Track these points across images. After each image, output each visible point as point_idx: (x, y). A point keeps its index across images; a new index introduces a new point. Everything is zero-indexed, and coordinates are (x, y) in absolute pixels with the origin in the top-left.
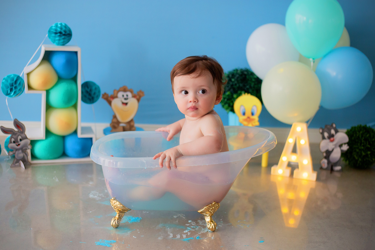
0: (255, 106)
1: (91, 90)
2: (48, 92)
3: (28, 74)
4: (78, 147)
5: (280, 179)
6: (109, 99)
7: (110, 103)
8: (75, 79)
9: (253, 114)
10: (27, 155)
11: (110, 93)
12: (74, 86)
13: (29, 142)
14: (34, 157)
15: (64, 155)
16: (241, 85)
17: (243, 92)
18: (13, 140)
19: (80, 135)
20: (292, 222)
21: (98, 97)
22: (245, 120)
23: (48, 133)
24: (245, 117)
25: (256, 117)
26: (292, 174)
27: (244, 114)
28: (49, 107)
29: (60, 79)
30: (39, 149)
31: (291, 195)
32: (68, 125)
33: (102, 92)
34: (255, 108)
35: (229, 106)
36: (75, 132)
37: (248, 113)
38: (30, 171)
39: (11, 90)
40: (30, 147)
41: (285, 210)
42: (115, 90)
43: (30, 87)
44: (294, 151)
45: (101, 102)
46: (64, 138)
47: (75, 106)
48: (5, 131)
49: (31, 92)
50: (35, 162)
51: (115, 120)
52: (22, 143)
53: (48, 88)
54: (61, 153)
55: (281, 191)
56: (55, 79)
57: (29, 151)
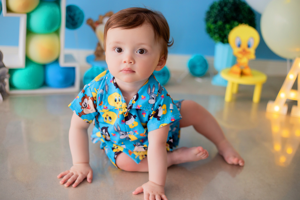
0: (252, 38)
1: (75, 15)
2: (29, 16)
4: (60, 77)
5: (275, 117)
6: (93, 25)
7: (94, 29)
8: (57, 2)
9: (249, 46)
10: (5, 84)
11: (95, 18)
12: (57, 9)
13: (7, 71)
14: (12, 86)
15: (44, 84)
16: (235, 15)
17: (236, 23)
19: (62, 64)
20: (283, 160)
21: (82, 22)
22: (240, 53)
23: (28, 61)
24: (240, 50)
25: (252, 51)
26: (289, 111)
27: (239, 46)
28: (29, 32)
29: (42, 1)
30: (18, 78)
31: (285, 133)
32: (50, 52)
33: (86, 17)
34: (251, 41)
35: (220, 36)
36: (57, 61)
37: (244, 45)
38: (7, 102)
40: (8, 76)
41: (277, 147)
42: (100, 16)
43: (9, 10)
44: (295, 87)
45: (84, 28)
46: (44, 66)
47: (57, 32)
49: (10, 15)
50: (14, 92)
51: (99, 48)
53: (29, 10)
54: (41, 82)
55: (276, 129)
57: (6, 81)
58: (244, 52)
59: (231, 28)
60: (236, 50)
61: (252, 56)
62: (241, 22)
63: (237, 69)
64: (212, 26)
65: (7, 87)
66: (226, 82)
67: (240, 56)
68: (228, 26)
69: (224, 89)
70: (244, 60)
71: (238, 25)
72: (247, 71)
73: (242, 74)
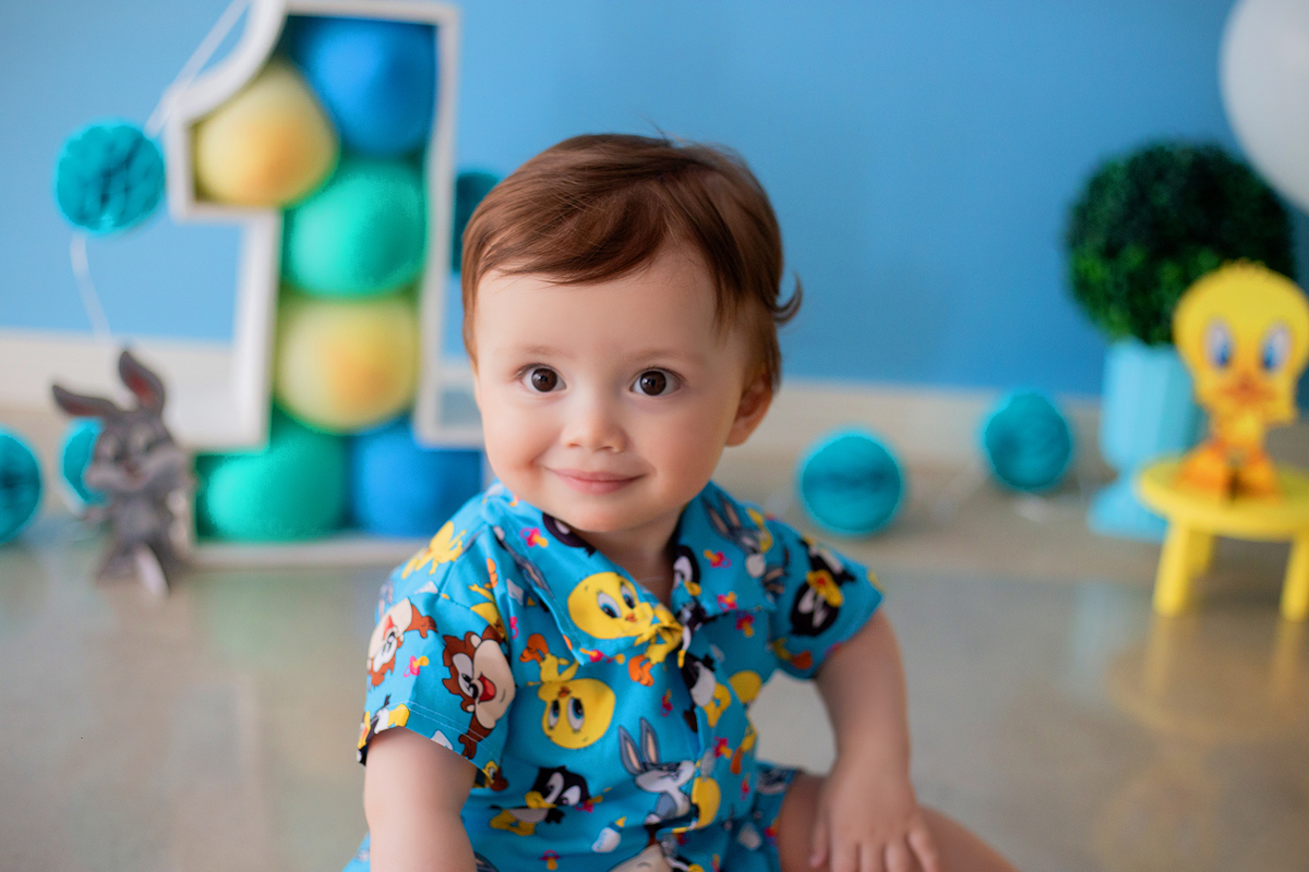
0: (1283, 326)
2: (288, 219)
3: (196, 128)
8: (413, 159)
9: (1267, 363)
12: (408, 193)
14: (204, 528)
15: (347, 520)
17: (1205, 257)
18: (108, 449)
19: (431, 431)
22: (1229, 393)
23: (280, 417)
24: (1227, 379)
25: (1282, 382)
27: (1224, 360)
28: (289, 290)
29: (350, 153)
30: (231, 496)
32: (379, 382)
36: (403, 420)
39: (104, 199)
43: (200, 192)
46: (348, 444)
47: (410, 293)
48: (70, 403)
49: (207, 215)
50: (213, 554)
52: (153, 465)
53: (289, 194)
54: (333, 510)
56: (322, 150)
58: (1246, 391)
59: (1187, 281)
60: (1210, 382)
61: (1282, 405)
62: (1230, 252)
63: (1210, 465)
64: (1099, 272)
65: (182, 534)
66: (1162, 523)
67: (1224, 406)
68: (1169, 272)
69: (1152, 551)
70: (1246, 427)
71: (1217, 267)
72: (1259, 474)
73: (1236, 488)
